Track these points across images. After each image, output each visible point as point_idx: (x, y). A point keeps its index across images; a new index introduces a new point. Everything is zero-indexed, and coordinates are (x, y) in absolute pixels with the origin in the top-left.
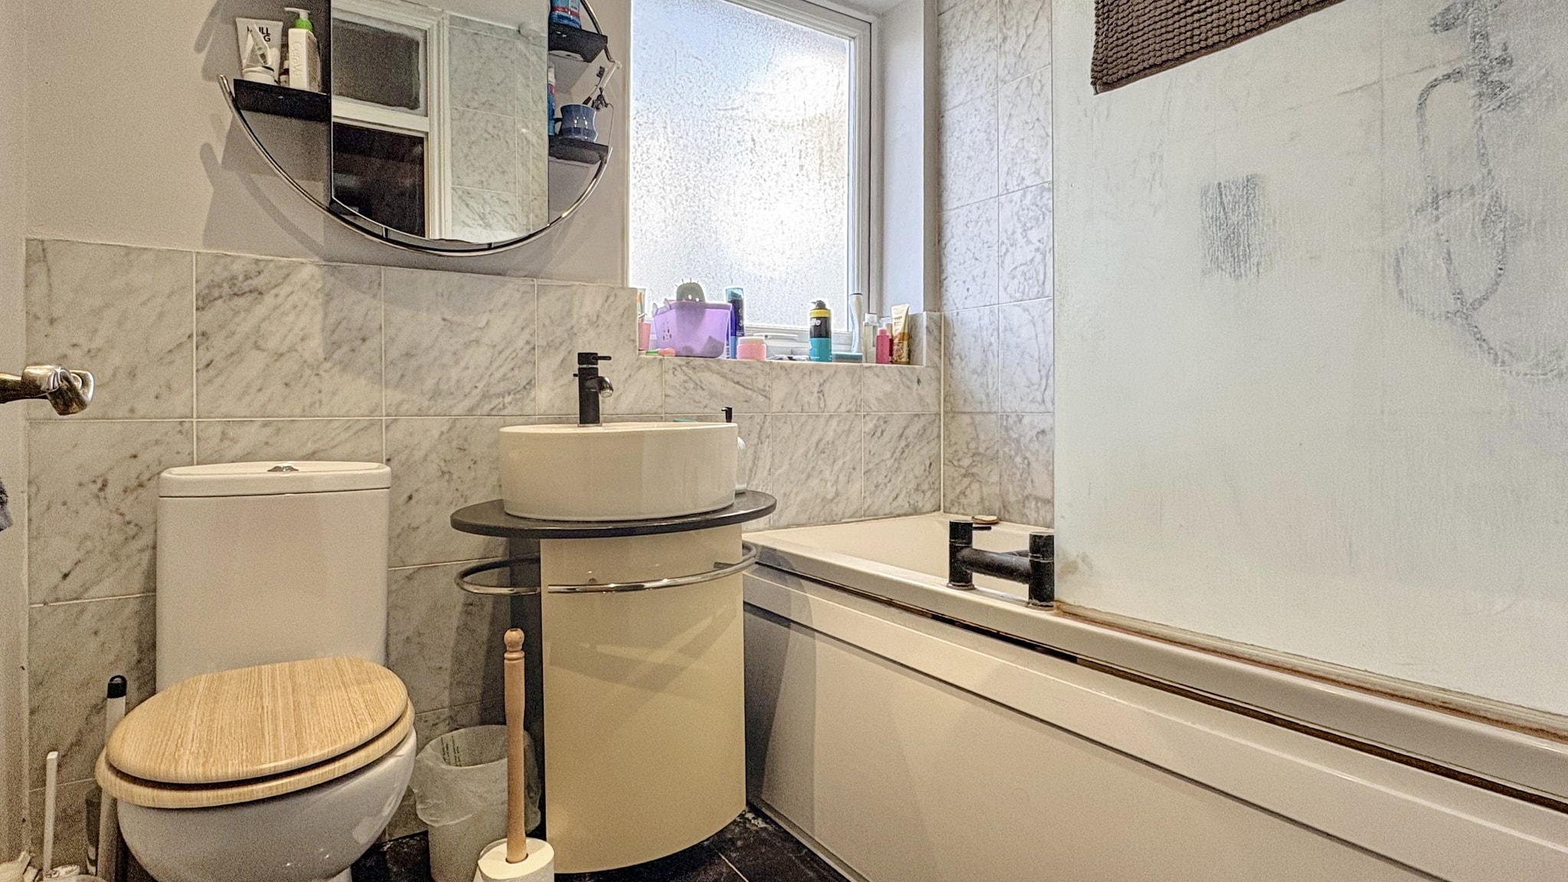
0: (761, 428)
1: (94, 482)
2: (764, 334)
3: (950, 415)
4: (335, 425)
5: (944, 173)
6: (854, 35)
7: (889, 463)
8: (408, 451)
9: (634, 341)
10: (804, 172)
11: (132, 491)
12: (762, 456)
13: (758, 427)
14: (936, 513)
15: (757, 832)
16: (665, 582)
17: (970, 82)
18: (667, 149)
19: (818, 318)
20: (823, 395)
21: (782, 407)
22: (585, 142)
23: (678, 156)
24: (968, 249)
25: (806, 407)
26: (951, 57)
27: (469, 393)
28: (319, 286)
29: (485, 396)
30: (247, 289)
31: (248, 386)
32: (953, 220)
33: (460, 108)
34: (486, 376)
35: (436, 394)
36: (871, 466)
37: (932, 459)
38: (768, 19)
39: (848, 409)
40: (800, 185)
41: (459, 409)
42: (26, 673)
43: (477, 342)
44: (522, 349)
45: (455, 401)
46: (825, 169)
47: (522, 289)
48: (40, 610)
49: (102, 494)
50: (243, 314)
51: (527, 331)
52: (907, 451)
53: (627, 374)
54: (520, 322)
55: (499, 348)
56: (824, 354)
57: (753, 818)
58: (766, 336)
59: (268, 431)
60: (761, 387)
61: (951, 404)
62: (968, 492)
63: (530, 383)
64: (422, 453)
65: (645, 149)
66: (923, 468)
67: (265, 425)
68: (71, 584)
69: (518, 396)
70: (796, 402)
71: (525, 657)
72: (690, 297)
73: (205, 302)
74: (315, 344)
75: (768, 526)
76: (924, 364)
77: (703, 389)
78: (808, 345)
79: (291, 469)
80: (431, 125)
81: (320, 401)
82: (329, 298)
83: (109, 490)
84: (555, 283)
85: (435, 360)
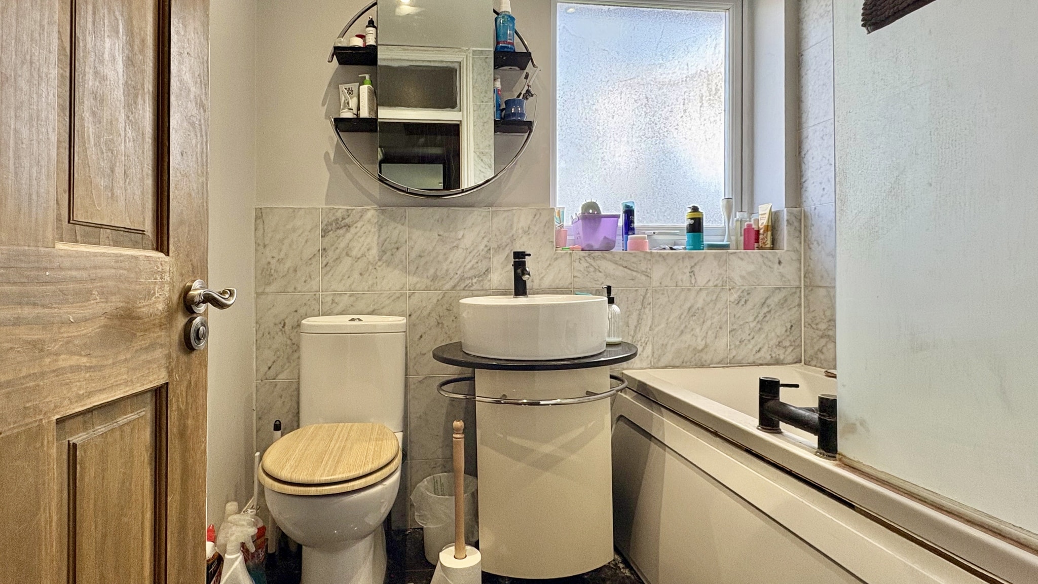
0: (644, 298)
1: (280, 323)
2: (653, 232)
3: (810, 289)
4: (384, 295)
5: (803, 99)
6: (728, 7)
7: (752, 325)
8: (420, 311)
9: (552, 242)
10: (687, 114)
11: (295, 328)
12: (645, 317)
13: (642, 297)
14: (798, 365)
15: (623, 578)
16: (559, 401)
17: (825, 24)
18: (584, 114)
19: (692, 219)
20: (694, 275)
21: (660, 283)
22: (520, 121)
23: (592, 117)
24: (823, 157)
25: (680, 283)
26: (809, 7)
27: (453, 277)
28: (376, 221)
29: (462, 279)
30: (343, 225)
31: (343, 276)
32: (811, 135)
33: (478, 104)
34: (462, 267)
35: (434, 278)
36: (735, 326)
37: (793, 322)
38: (658, 12)
39: (715, 284)
40: (684, 124)
41: (448, 286)
42: (255, 412)
43: (457, 247)
44: (483, 250)
45: (445, 282)
46: (705, 109)
47: (483, 214)
48: (259, 383)
49: (283, 329)
50: (341, 238)
51: (486, 239)
52: (769, 316)
53: (548, 262)
54: (482, 234)
55: (469, 250)
56: (697, 244)
57: (623, 568)
58: (654, 233)
59: (352, 298)
60: (644, 269)
61: (810, 279)
62: (825, 350)
63: (488, 271)
64: (428, 311)
65: (569, 116)
66: (784, 329)
67: (351, 295)
68: (272, 373)
69: (481, 279)
70: (671, 280)
71: (464, 437)
72: (591, 211)
73: (325, 233)
74: (374, 252)
75: (649, 366)
76: (785, 248)
77: (600, 272)
78: (685, 238)
79: (360, 320)
80: (463, 116)
81: (377, 283)
82: (381, 227)
83: (286, 327)
84: (502, 209)
85: (434, 258)
